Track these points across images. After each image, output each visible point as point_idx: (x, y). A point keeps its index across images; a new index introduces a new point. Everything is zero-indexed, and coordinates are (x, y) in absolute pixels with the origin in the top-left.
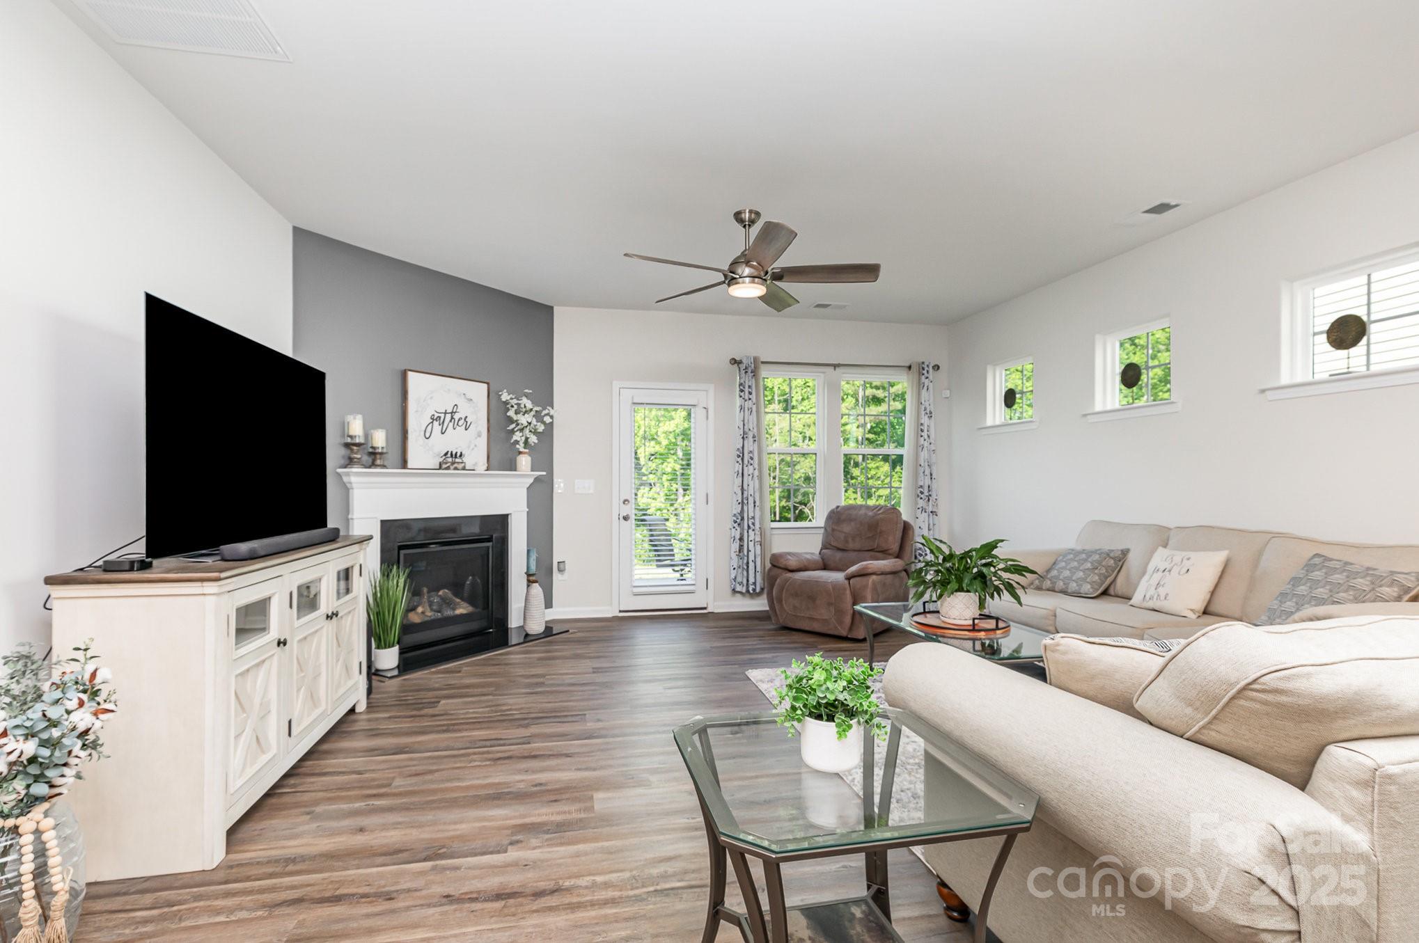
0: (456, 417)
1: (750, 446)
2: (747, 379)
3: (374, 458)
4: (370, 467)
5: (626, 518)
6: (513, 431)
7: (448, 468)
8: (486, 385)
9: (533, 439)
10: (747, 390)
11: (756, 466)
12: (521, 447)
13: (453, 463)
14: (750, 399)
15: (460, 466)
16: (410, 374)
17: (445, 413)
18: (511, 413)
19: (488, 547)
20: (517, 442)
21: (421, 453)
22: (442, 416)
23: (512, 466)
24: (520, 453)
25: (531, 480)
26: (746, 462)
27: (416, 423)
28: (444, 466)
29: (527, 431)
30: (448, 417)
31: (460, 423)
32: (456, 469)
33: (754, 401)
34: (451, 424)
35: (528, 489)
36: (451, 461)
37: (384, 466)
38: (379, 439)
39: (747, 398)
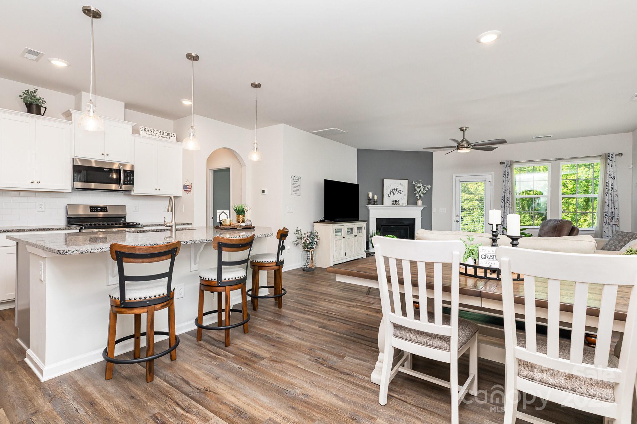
0: (398, 190)
1: (507, 195)
2: (507, 169)
3: (375, 203)
4: (373, 205)
5: (457, 221)
6: (416, 194)
7: (394, 205)
8: (407, 180)
9: (422, 195)
10: (506, 174)
11: (510, 203)
12: (418, 198)
13: (396, 203)
14: (508, 177)
15: (398, 204)
16: (384, 180)
17: (394, 189)
18: (416, 188)
19: (408, 228)
20: (417, 197)
21: (387, 200)
22: (394, 190)
23: (416, 204)
24: (418, 200)
25: (423, 208)
26: (506, 202)
27: (386, 192)
28: (393, 204)
29: (420, 193)
30: (395, 190)
31: (399, 192)
32: (396, 205)
33: (510, 178)
34: (396, 193)
35: (422, 211)
36: (395, 203)
37: (377, 204)
38: (376, 198)
39: (506, 177)
